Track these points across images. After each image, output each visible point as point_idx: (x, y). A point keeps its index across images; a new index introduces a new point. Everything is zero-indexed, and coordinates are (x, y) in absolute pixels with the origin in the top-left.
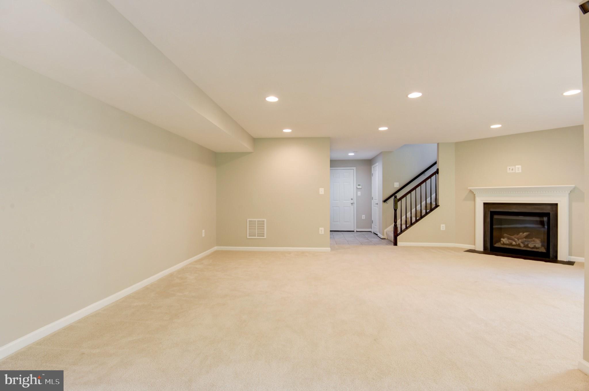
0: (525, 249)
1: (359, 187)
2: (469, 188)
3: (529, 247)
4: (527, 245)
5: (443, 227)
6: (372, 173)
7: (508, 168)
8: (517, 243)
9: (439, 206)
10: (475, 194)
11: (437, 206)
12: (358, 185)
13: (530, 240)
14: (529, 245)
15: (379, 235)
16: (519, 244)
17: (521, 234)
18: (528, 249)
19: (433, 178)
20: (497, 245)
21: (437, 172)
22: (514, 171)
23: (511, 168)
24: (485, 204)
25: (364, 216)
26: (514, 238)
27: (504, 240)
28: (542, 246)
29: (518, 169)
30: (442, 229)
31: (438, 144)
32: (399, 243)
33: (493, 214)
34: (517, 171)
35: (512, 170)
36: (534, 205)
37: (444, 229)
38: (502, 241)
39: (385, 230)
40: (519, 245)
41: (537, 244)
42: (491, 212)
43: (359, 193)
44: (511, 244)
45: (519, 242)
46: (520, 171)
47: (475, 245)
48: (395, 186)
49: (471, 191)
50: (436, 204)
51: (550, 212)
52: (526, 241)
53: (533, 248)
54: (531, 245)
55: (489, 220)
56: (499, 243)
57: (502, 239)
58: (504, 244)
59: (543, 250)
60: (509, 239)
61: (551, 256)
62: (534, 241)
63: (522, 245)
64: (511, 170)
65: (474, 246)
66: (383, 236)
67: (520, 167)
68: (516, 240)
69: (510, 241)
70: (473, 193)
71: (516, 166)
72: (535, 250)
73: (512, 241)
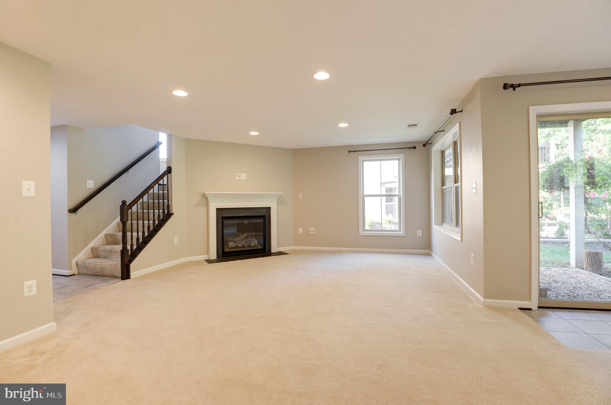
0: (248, 249)
2: (205, 193)
4: (250, 245)
5: (176, 239)
7: (237, 174)
8: (242, 245)
9: (172, 214)
10: (208, 200)
11: (170, 215)
13: (249, 240)
14: (251, 245)
16: (244, 245)
17: (241, 236)
18: (251, 248)
19: (165, 178)
20: (226, 250)
21: (169, 171)
22: (240, 178)
23: (239, 175)
24: (217, 209)
26: (238, 240)
27: (231, 244)
28: (259, 244)
29: (244, 177)
30: (175, 243)
31: (170, 136)
32: (133, 274)
34: (243, 179)
35: (240, 177)
36: (255, 209)
37: (177, 243)
38: (230, 245)
39: (72, 261)
40: (243, 247)
41: (255, 243)
42: (223, 218)
44: (237, 247)
45: (243, 243)
46: (245, 179)
47: (210, 254)
48: (88, 186)
49: (204, 196)
50: (169, 212)
51: (266, 215)
52: (246, 242)
53: (254, 247)
54: (252, 245)
55: (221, 226)
56: (228, 247)
57: (229, 243)
58: (232, 248)
59: (260, 247)
60: (234, 242)
61: (267, 250)
62: (252, 241)
63: (246, 246)
64: (238, 177)
65: (206, 256)
66: (69, 270)
67: (245, 175)
68: (240, 242)
69: (236, 243)
70: (207, 198)
71: (243, 174)
72: (255, 248)
73: (238, 244)
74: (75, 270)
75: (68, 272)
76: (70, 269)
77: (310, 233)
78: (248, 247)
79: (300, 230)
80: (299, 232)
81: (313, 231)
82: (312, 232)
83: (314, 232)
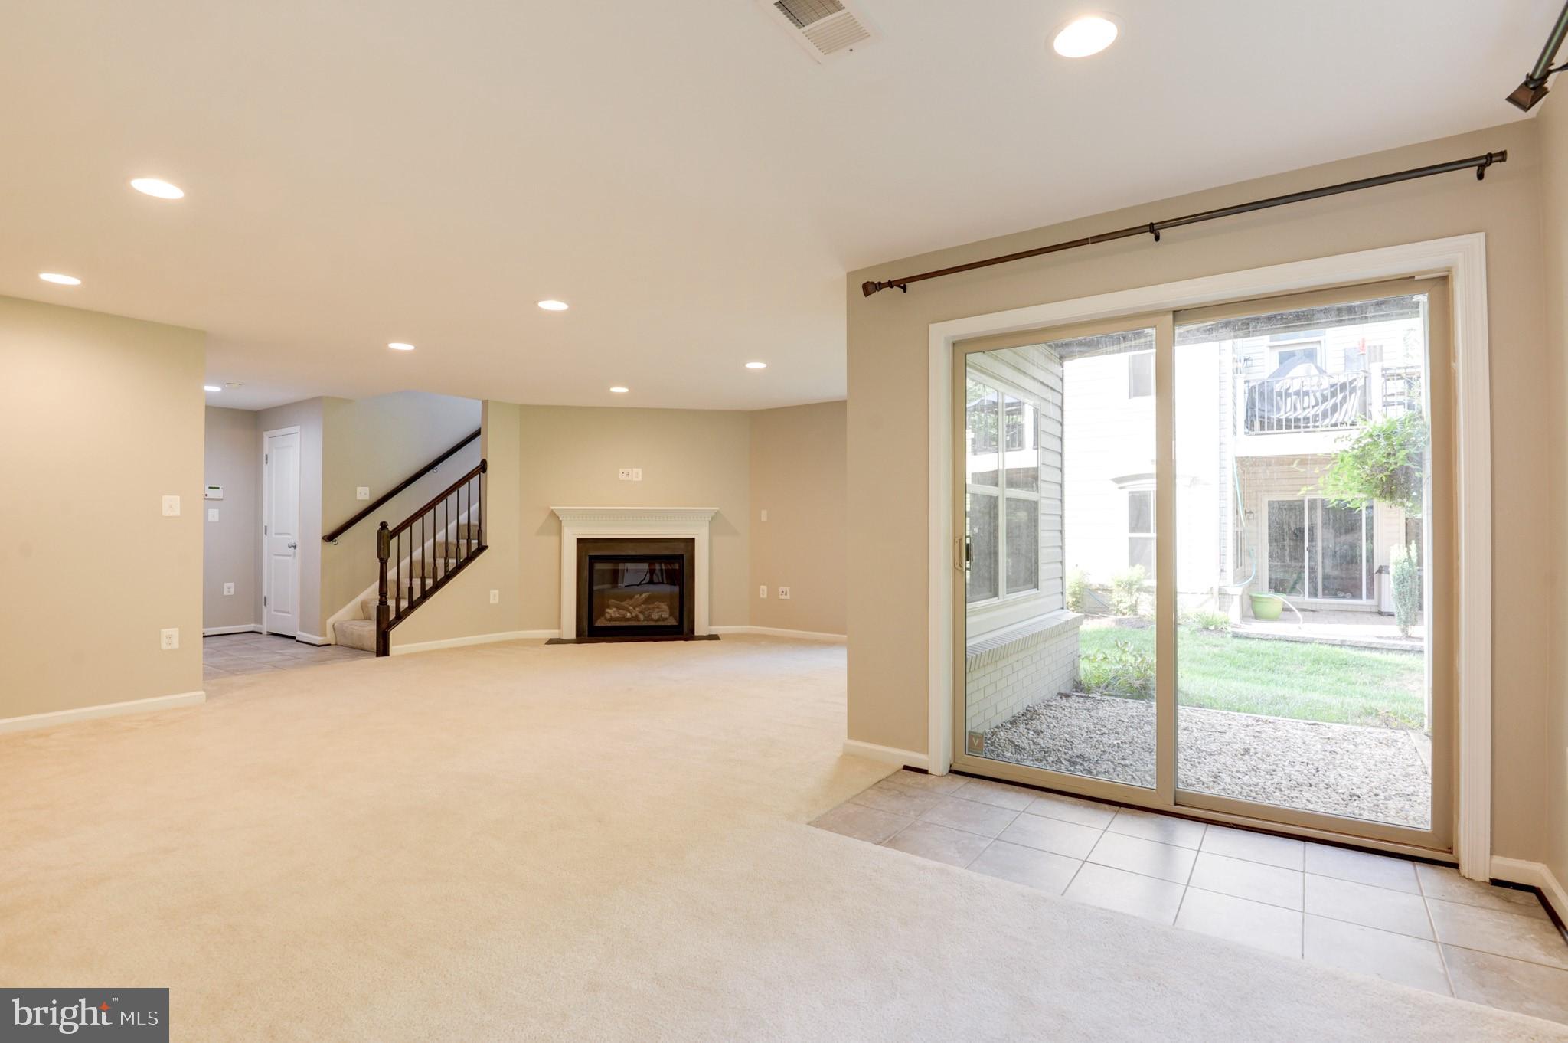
0: (645, 623)
1: (212, 494)
2: (552, 508)
3: (652, 620)
4: (649, 616)
5: (494, 596)
6: (266, 452)
7: (621, 471)
8: (634, 615)
9: (487, 547)
10: (561, 521)
11: (482, 548)
12: (210, 488)
13: (651, 606)
14: (653, 616)
15: (301, 635)
16: (637, 616)
18: (652, 623)
19: (475, 481)
20: (600, 623)
21: (483, 467)
22: (630, 478)
23: (626, 471)
24: (579, 541)
25: (232, 585)
26: (627, 606)
27: (611, 612)
28: (671, 614)
29: (637, 474)
30: (492, 601)
31: (485, 403)
32: (394, 648)
33: (593, 560)
34: (635, 479)
35: (628, 475)
36: (661, 542)
37: (497, 601)
38: (608, 613)
39: (330, 621)
40: (636, 618)
41: (662, 613)
42: (591, 558)
43: (214, 515)
44: (623, 618)
45: (636, 612)
46: (640, 479)
47: (559, 627)
48: (359, 497)
49: (554, 515)
50: (479, 543)
51: (685, 554)
52: (645, 609)
53: (658, 620)
54: (655, 616)
55: (586, 573)
56: (603, 618)
57: (608, 610)
58: (611, 619)
59: (673, 622)
60: (618, 608)
61: (685, 629)
62: (658, 607)
63: (641, 617)
64: (625, 475)
65: (557, 631)
66: (321, 636)
67: (640, 471)
68: (631, 608)
69: (621, 611)
70: (559, 518)
71: (634, 469)
72: (661, 623)
73: (624, 612)
74: (330, 638)
75: (319, 640)
76: (324, 634)
77: (781, 597)
78: (644, 620)
79: (763, 590)
80: (761, 596)
81: (786, 594)
82: (784, 597)
83: (788, 597)
